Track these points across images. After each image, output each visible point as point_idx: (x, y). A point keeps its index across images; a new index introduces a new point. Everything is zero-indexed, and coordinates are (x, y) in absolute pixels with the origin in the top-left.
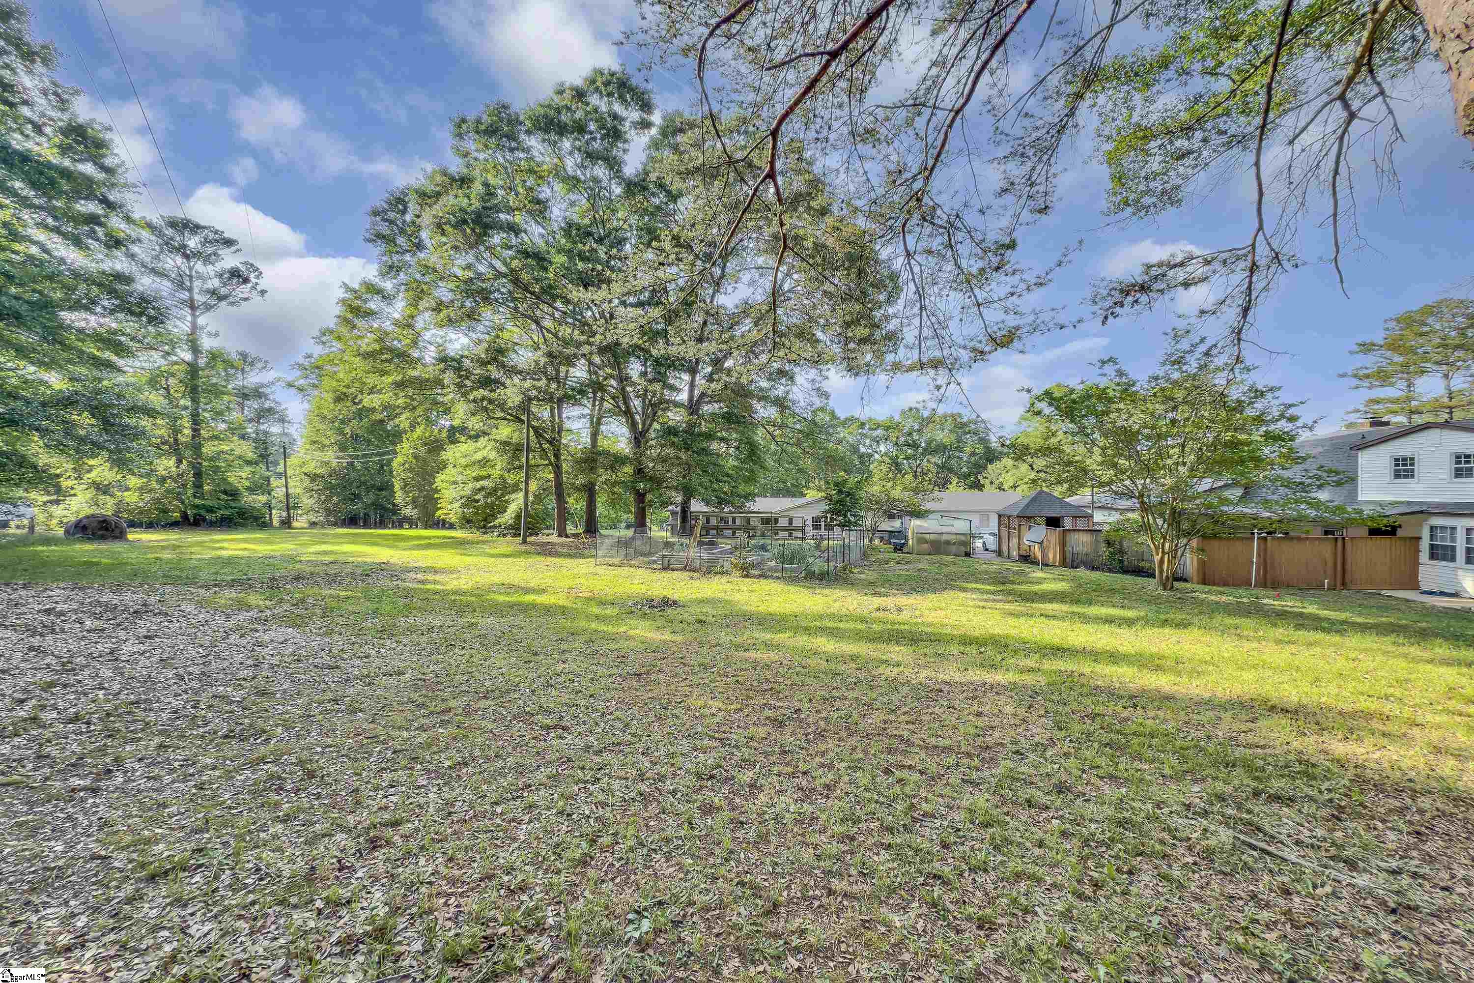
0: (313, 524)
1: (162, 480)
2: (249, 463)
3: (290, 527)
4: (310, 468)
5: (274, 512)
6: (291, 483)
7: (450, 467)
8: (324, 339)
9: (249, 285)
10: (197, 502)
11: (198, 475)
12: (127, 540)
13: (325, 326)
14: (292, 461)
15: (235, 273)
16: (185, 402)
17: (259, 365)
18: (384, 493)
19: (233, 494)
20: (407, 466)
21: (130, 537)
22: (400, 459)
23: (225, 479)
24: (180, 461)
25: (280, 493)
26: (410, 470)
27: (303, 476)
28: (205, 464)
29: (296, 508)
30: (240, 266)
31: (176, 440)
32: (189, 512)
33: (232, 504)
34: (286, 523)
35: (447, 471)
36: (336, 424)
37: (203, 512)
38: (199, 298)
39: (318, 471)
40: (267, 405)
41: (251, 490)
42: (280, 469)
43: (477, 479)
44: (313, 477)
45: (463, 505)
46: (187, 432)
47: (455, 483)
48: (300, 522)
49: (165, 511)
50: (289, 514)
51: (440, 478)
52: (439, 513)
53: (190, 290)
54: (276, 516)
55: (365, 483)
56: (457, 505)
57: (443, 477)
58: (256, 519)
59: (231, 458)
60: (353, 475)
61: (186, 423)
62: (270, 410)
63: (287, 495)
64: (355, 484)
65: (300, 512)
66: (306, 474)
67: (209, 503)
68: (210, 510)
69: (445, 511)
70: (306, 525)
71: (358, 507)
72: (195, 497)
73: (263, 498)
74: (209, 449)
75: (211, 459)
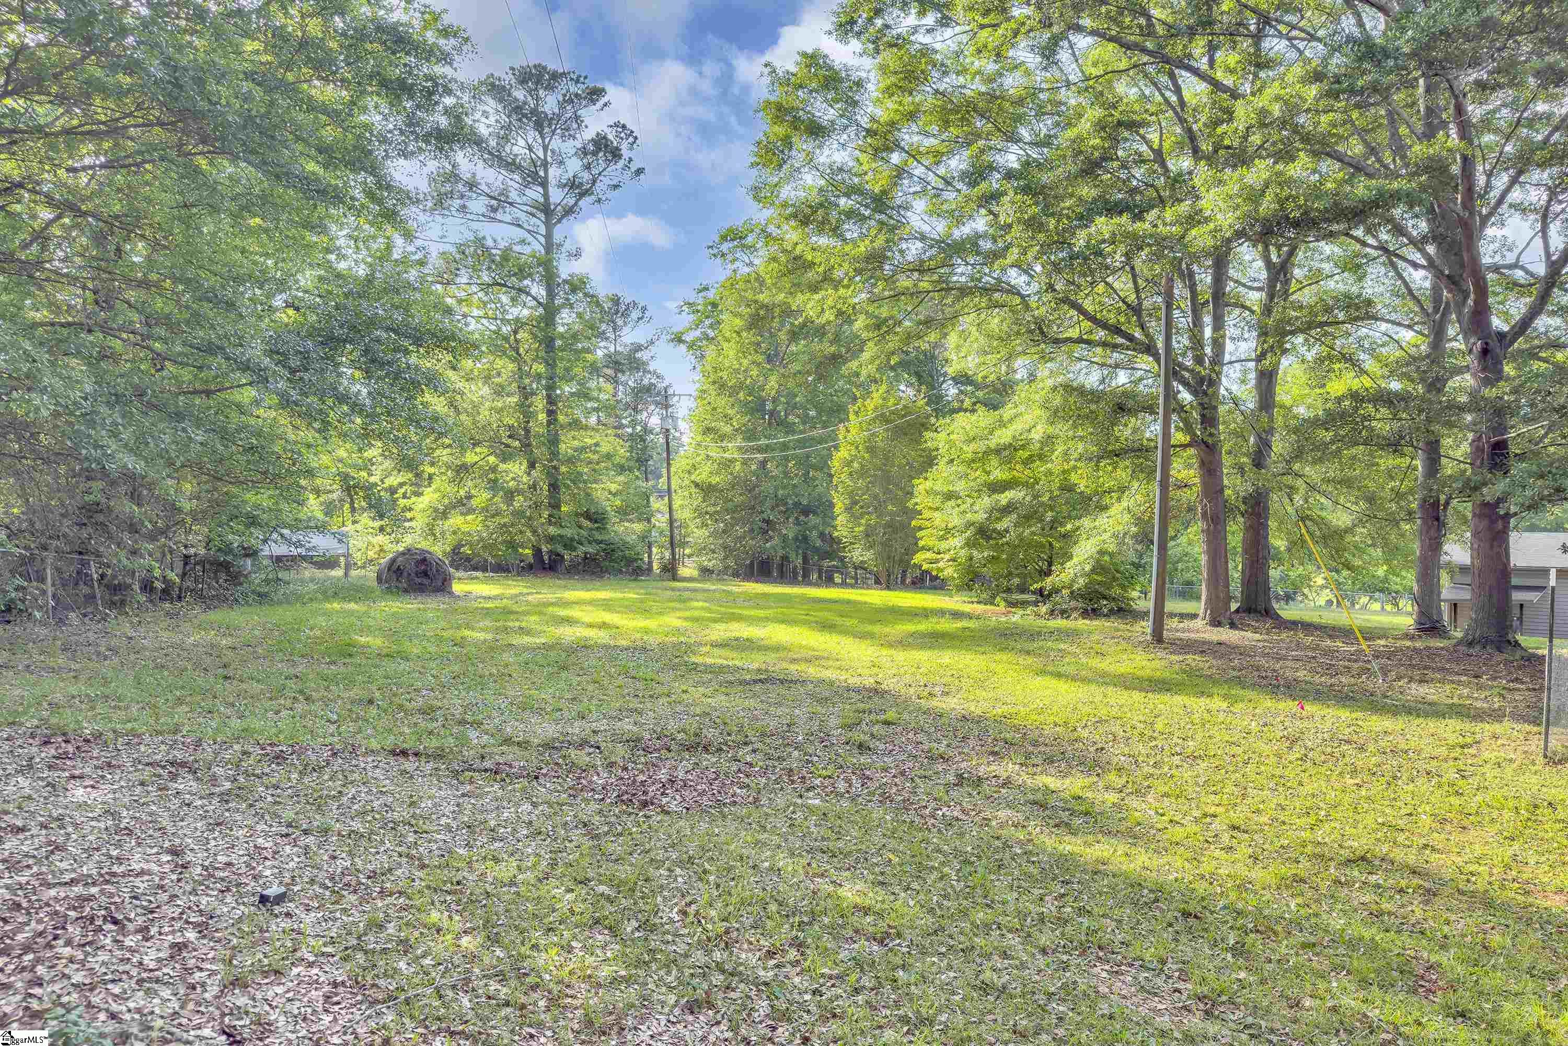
0: (706, 572)
1: (510, 495)
2: (622, 469)
3: (675, 578)
4: (703, 475)
5: (654, 550)
6: (677, 503)
7: (942, 463)
8: (725, 247)
9: (621, 163)
10: (552, 530)
11: (554, 487)
12: (451, 593)
13: (727, 225)
14: (680, 463)
15: (601, 144)
16: (540, 368)
17: (635, 315)
18: (813, 520)
19: (597, 518)
20: (856, 465)
21: (458, 588)
22: (843, 453)
23: (588, 495)
24: (532, 465)
25: (661, 521)
26: (863, 473)
27: (693, 490)
28: (563, 469)
29: (684, 544)
30: (608, 130)
31: (527, 431)
32: (544, 549)
33: (599, 537)
34: (670, 570)
35: (932, 473)
36: (741, 395)
37: (560, 549)
38: (556, 195)
39: (715, 480)
40: (646, 382)
41: (623, 512)
42: (662, 483)
43: (996, 488)
44: (707, 490)
45: (969, 544)
46: (542, 417)
47: (950, 496)
48: (687, 570)
49: (512, 545)
50: (673, 554)
51: (921, 486)
52: (918, 558)
53: (544, 184)
54: (658, 556)
55: (783, 502)
56: (956, 542)
57: (929, 484)
58: (630, 561)
59: (595, 457)
60: (767, 487)
61: (539, 403)
62: (649, 389)
63: (671, 521)
64: (768, 504)
65: (687, 551)
66: (697, 485)
67: (568, 532)
68: (569, 544)
69: (929, 555)
70: (695, 573)
71: (773, 546)
72: (550, 523)
73: (638, 527)
74: (568, 444)
75: (570, 461)
